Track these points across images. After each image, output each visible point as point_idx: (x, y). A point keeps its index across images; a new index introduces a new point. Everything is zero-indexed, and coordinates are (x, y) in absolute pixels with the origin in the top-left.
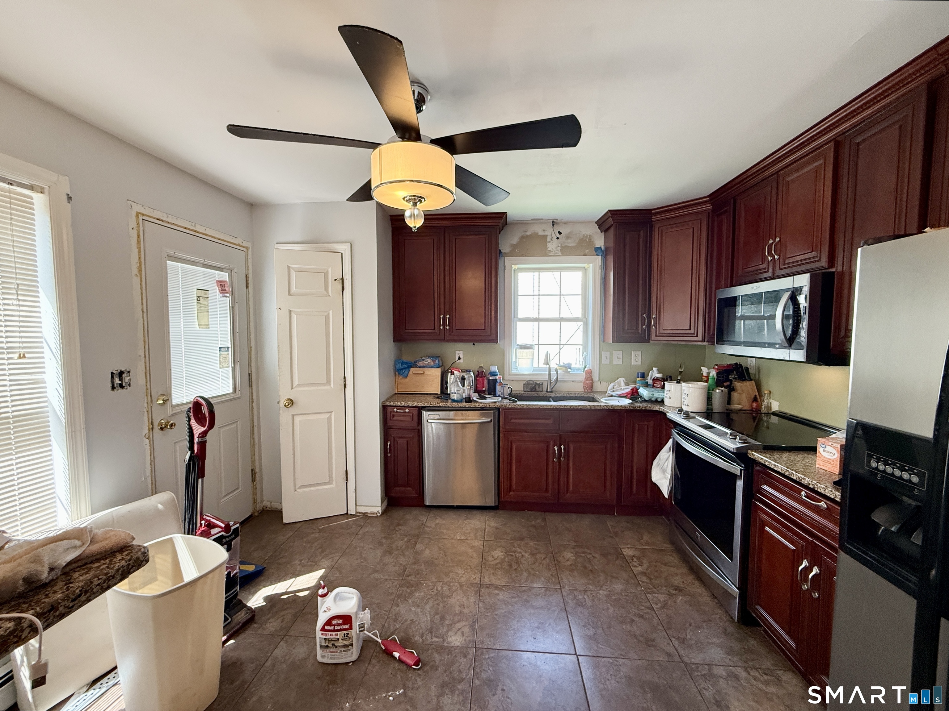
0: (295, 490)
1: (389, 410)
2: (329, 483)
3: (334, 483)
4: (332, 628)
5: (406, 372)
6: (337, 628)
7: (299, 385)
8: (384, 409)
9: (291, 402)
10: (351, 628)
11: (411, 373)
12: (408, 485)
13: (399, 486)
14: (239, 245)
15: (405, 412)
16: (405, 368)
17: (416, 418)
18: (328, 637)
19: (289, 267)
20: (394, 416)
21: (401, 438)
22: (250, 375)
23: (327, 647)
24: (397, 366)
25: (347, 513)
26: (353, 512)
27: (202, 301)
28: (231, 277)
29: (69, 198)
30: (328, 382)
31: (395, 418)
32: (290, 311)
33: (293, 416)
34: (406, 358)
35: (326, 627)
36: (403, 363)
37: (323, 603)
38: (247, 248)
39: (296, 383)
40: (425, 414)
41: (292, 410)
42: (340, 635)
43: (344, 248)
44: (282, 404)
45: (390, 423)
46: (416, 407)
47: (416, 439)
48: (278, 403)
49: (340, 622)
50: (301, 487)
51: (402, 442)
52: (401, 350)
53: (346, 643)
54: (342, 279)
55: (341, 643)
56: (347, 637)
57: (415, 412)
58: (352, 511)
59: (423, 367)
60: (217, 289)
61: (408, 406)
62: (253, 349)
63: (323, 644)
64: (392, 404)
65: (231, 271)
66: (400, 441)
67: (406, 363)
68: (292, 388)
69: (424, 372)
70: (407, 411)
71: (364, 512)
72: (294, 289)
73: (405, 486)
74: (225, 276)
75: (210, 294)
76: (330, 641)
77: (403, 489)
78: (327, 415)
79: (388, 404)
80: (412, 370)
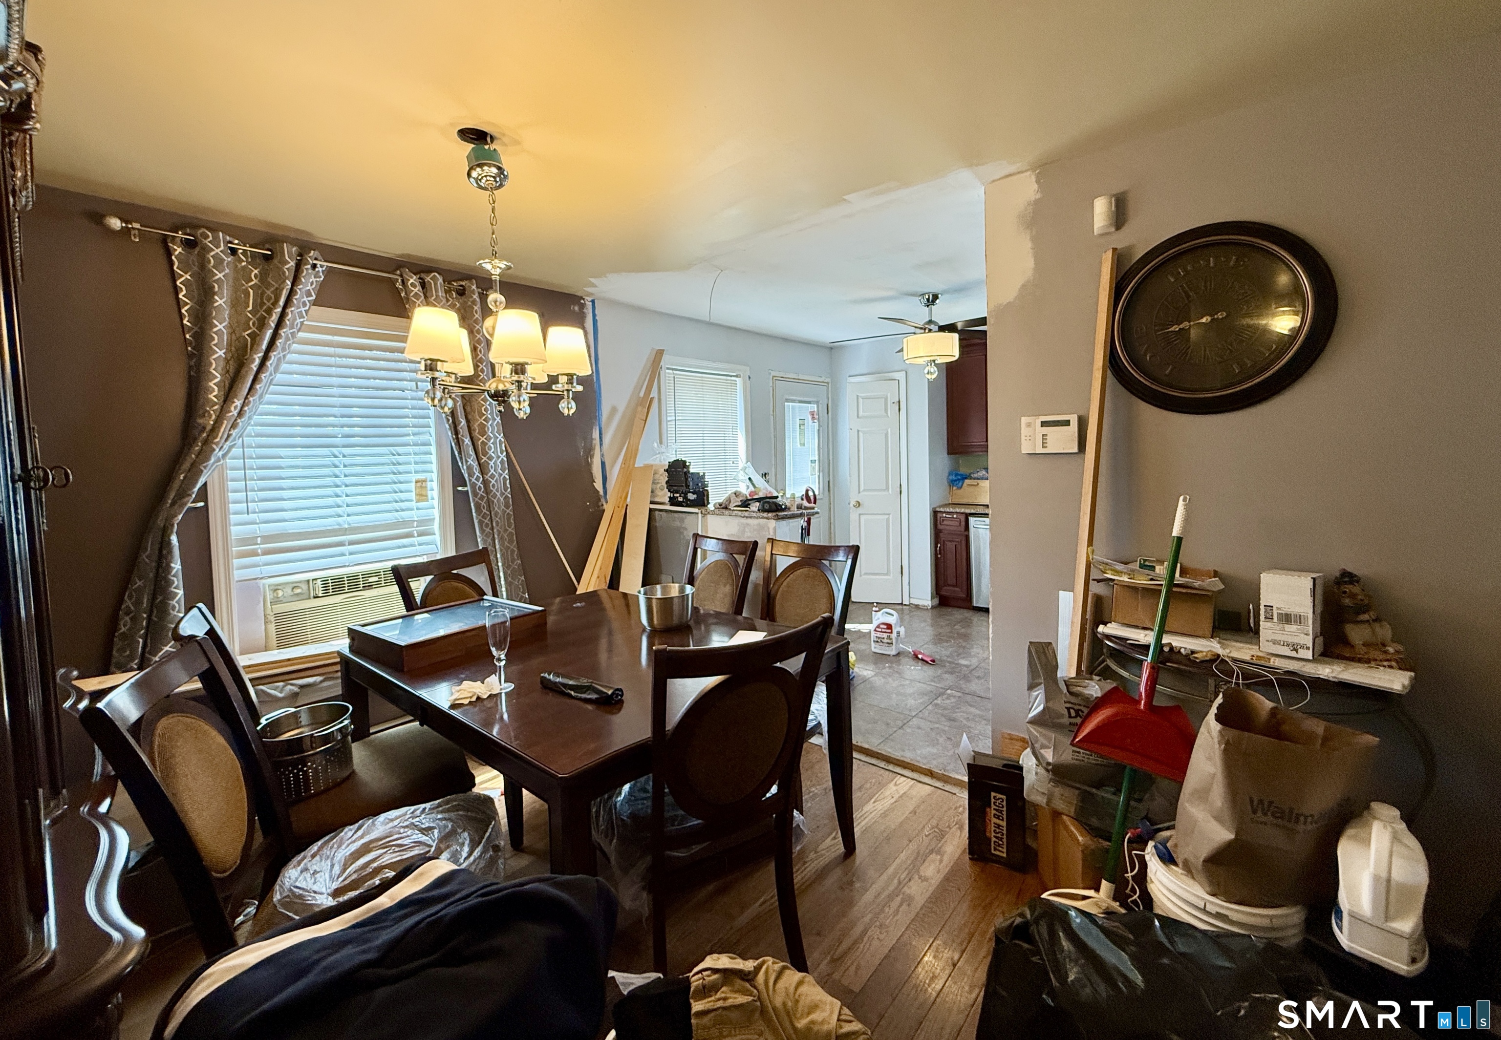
0: (861, 576)
1: (939, 515)
2: (887, 574)
3: (891, 575)
4: (880, 630)
5: (960, 484)
6: (883, 630)
7: (864, 490)
8: (935, 513)
9: (858, 504)
10: (891, 633)
11: (965, 484)
12: (956, 586)
13: (949, 585)
14: (823, 382)
15: (953, 518)
16: (959, 480)
17: (963, 523)
18: (878, 636)
19: (858, 396)
20: (943, 520)
21: (950, 541)
22: (829, 482)
23: (877, 642)
24: (951, 478)
25: (902, 604)
26: (908, 603)
27: (802, 427)
28: (818, 407)
29: (749, 378)
30: (887, 489)
31: (945, 522)
32: (858, 431)
33: (860, 515)
34: (963, 470)
35: (878, 629)
36: (956, 475)
37: (875, 615)
38: (828, 383)
39: (862, 488)
40: (972, 520)
41: (860, 510)
42: (885, 635)
43: (901, 376)
44: (851, 505)
45: (940, 527)
46: (962, 513)
47: (964, 543)
48: (849, 504)
49: (885, 627)
50: (866, 574)
51: (950, 546)
52: (958, 463)
53: (889, 641)
54: (899, 402)
55: (885, 641)
56: (889, 638)
57: (963, 518)
58: (906, 602)
59: (978, 479)
60: (810, 417)
61: (956, 513)
62: (831, 462)
63: (875, 640)
64: (942, 509)
65: (817, 403)
66: (949, 544)
67: (961, 475)
68: (859, 492)
69: (978, 484)
70: (955, 516)
71: (916, 603)
72: (861, 414)
73: (954, 586)
74: (814, 407)
75: (806, 422)
76: (879, 638)
77: (951, 588)
78: (887, 517)
79: (938, 509)
80: (967, 482)
